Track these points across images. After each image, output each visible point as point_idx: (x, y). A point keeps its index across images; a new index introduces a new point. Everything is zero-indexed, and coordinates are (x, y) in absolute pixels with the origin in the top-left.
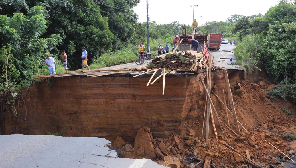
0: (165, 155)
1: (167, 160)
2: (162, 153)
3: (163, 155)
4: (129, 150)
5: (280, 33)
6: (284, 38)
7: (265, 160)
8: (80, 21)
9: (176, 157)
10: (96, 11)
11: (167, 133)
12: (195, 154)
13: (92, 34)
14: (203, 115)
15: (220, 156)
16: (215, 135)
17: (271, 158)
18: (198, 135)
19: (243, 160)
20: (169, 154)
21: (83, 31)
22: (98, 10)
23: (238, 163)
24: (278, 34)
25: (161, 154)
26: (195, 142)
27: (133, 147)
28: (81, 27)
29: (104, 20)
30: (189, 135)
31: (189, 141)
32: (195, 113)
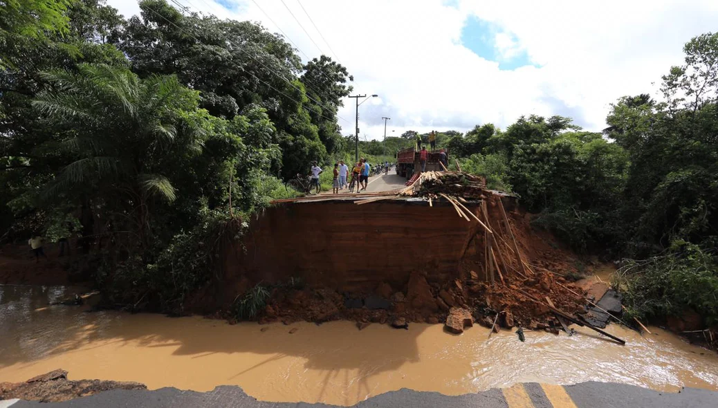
0: (451, 306)
1: (453, 312)
2: (446, 303)
3: (448, 307)
4: (400, 300)
5: (529, 154)
6: (536, 161)
7: (571, 310)
8: (289, 130)
9: (464, 308)
10: (306, 118)
11: (443, 276)
12: (488, 304)
13: (303, 145)
14: (484, 254)
15: (521, 305)
16: (500, 278)
17: (577, 306)
18: (481, 278)
19: (548, 310)
20: (454, 305)
21: (293, 141)
22: (307, 117)
23: (544, 314)
24: (526, 155)
25: (445, 305)
26: (483, 288)
27: (405, 296)
28: (290, 137)
29: (314, 128)
30: (471, 278)
31: (475, 287)
32: (473, 250)
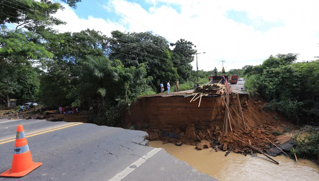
0: (202, 140)
1: (202, 142)
2: (200, 138)
3: (200, 140)
4: (182, 135)
5: (270, 74)
6: (273, 77)
7: (260, 146)
8: (163, 70)
9: (208, 141)
10: (171, 65)
11: (203, 127)
12: (219, 140)
13: (169, 76)
14: (224, 119)
15: (233, 142)
16: (231, 130)
17: (264, 145)
18: (221, 129)
19: (247, 145)
20: (204, 139)
21: (164, 74)
22: (172, 64)
23: (243, 147)
24: (269, 74)
25: (199, 139)
26: (219, 134)
27: (185, 134)
28: (164, 73)
29: (175, 69)
30: (215, 129)
31: (215, 133)
32: (220, 117)
